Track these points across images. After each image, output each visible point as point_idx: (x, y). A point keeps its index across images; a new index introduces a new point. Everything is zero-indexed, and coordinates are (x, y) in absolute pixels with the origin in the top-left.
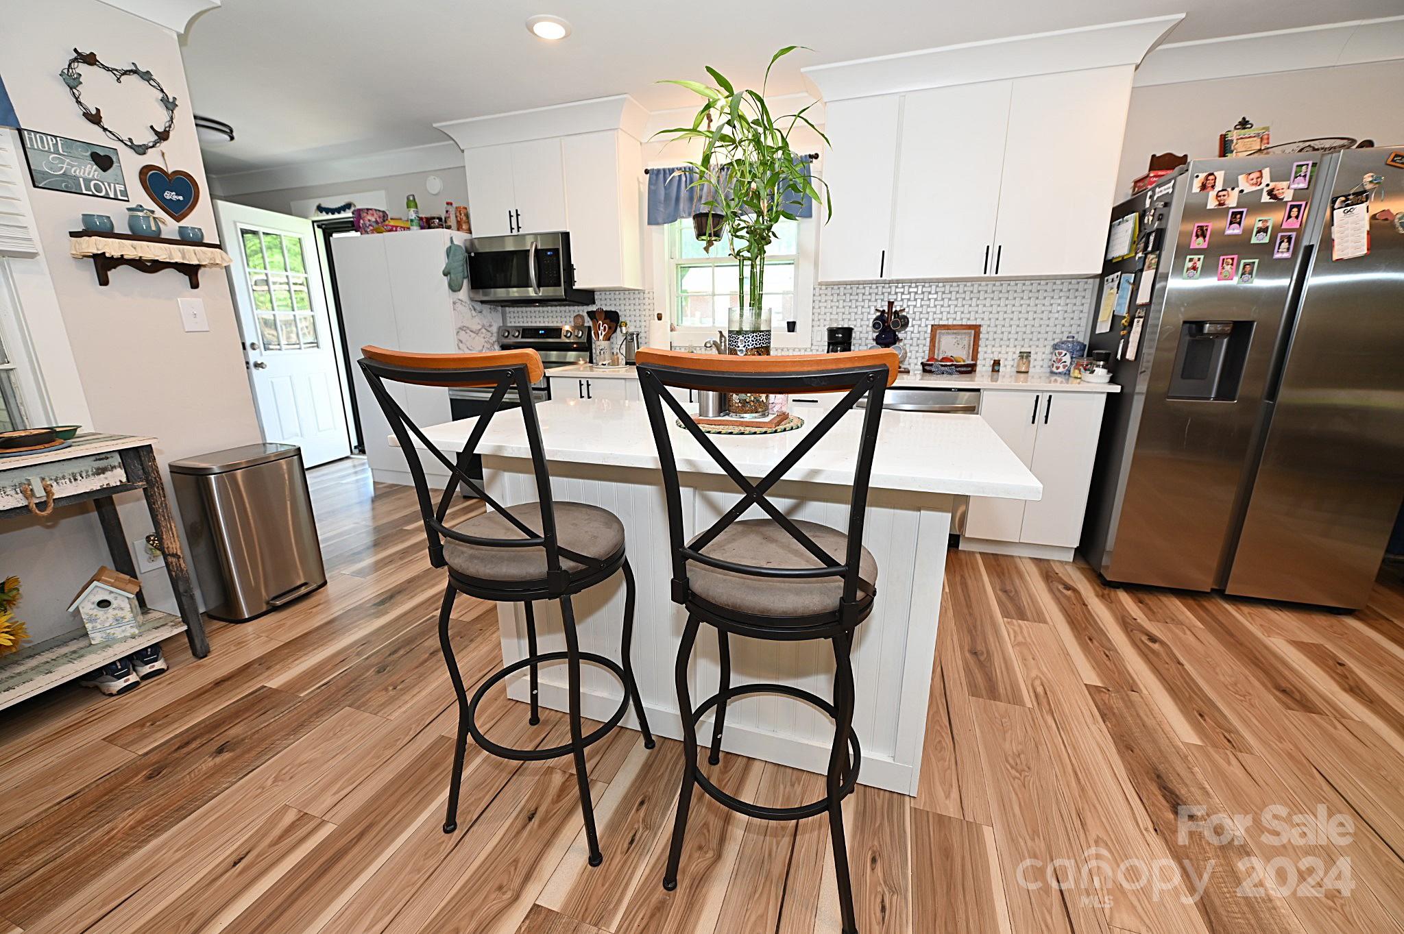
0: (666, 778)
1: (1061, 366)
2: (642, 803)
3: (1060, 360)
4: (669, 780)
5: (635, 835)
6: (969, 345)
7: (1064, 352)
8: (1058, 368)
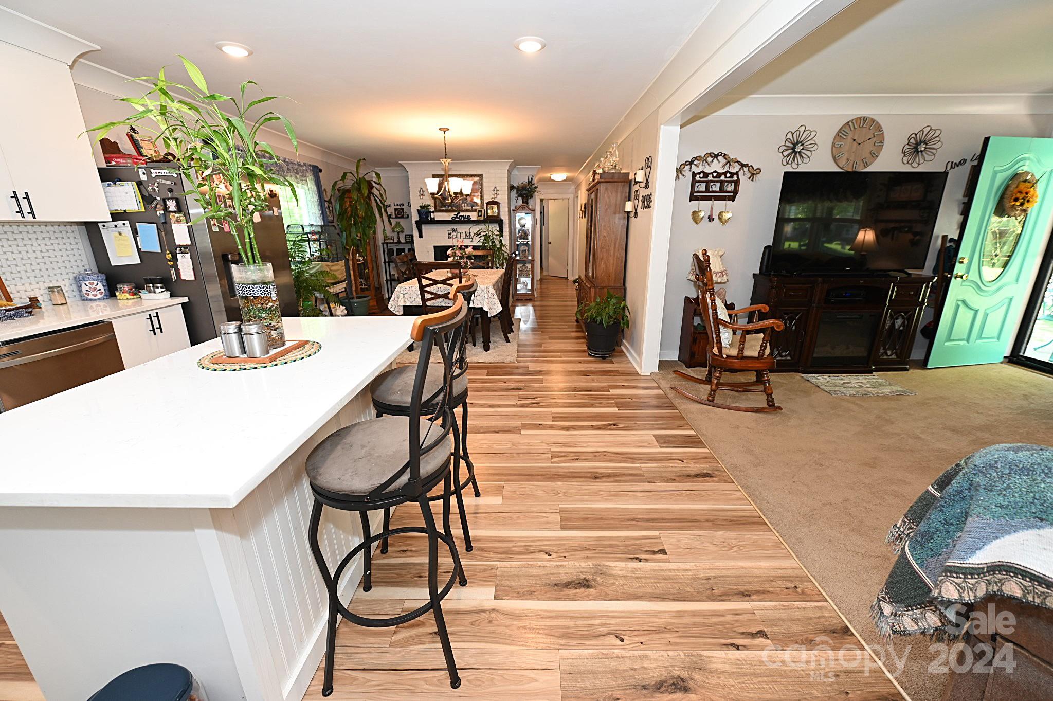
0: (396, 572)
1: (98, 293)
2: (420, 577)
3: (96, 289)
4: (401, 569)
5: (444, 572)
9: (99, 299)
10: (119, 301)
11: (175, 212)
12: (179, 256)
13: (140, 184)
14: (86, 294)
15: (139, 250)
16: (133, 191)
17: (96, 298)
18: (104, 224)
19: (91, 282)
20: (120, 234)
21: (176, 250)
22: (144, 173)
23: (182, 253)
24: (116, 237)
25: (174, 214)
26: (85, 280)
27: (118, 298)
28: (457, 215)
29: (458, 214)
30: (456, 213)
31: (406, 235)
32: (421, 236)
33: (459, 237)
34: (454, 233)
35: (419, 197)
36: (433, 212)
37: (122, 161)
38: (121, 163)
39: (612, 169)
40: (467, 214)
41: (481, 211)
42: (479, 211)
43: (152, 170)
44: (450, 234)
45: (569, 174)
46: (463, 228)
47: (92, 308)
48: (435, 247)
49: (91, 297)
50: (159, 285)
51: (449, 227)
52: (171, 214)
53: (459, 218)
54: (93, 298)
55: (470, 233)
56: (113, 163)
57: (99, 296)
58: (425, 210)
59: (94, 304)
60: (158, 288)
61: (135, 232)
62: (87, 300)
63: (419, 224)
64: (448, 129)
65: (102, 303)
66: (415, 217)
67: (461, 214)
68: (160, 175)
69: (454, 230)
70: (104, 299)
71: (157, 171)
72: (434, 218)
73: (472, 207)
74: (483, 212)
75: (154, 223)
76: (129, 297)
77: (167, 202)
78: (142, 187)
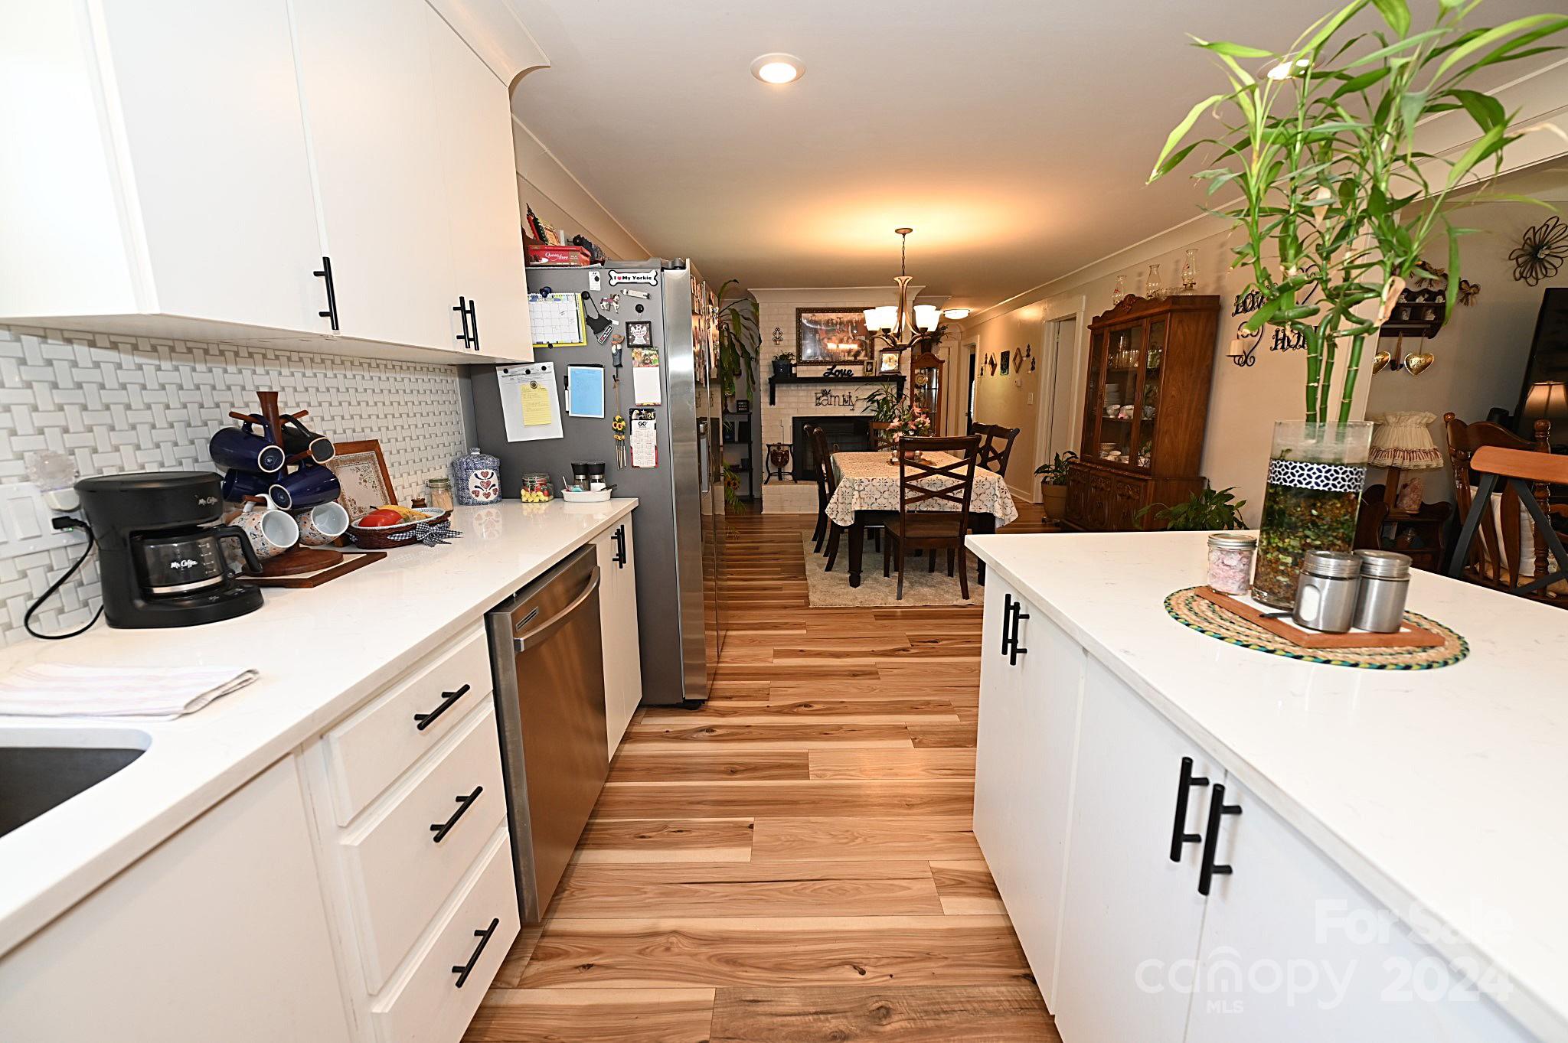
1: (491, 491)
3: (488, 483)
6: (380, 481)
7: (490, 472)
8: (487, 495)
9: (492, 502)
10: (524, 505)
11: (643, 347)
12: (635, 424)
13: (585, 296)
14: (474, 492)
15: (564, 413)
16: (575, 308)
17: (490, 499)
18: (505, 367)
19: (485, 471)
20: (534, 385)
21: (631, 413)
22: (597, 279)
23: (641, 419)
24: (525, 391)
25: (640, 349)
26: (476, 469)
27: (524, 500)
28: (832, 369)
29: (834, 367)
30: (830, 367)
31: (738, 401)
32: (772, 402)
33: (833, 403)
34: (825, 398)
35: (773, 343)
36: (795, 365)
37: (561, 257)
38: (558, 261)
39: (1186, 290)
40: (848, 368)
41: (872, 363)
42: (868, 363)
43: (613, 274)
44: (819, 399)
45: (972, 310)
46: (839, 391)
47: (479, 517)
48: (794, 418)
49: (481, 498)
50: (597, 477)
51: (819, 388)
52: (635, 350)
53: (834, 374)
54: (486, 500)
55: (850, 397)
56: (544, 261)
57: (492, 497)
58: (785, 362)
59: (483, 511)
60: (595, 481)
61: (563, 383)
62: (473, 504)
63: (773, 382)
64: (911, 230)
65: (493, 509)
66: (765, 374)
67: (839, 368)
68: (627, 281)
69: (825, 393)
70: (498, 501)
71: (621, 275)
72: (796, 374)
73: (856, 358)
74: (874, 364)
75: (601, 366)
76: (543, 498)
77: (633, 328)
78: (588, 302)
